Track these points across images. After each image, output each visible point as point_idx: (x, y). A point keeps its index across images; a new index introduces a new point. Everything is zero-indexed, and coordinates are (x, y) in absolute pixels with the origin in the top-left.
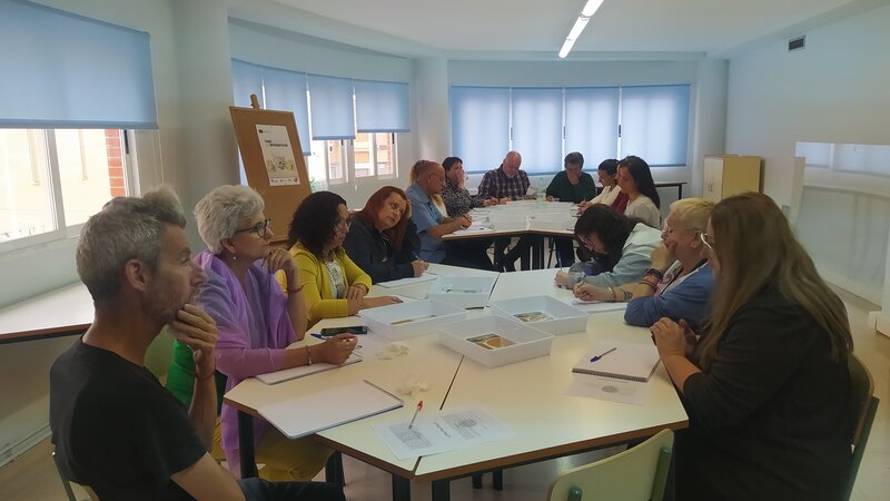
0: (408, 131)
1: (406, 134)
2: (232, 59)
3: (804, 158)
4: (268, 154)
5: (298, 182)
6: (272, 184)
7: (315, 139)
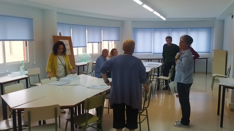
0: (119, 40)
2: (57, 23)
5: (70, 54)
7: (89, 43)
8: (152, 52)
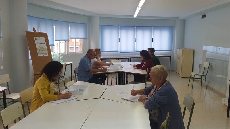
0: (87, 38)
1: (86, 39)
2: (28, 16)
3: (206, 50)
4: (38, 46)
5: (48, 55)
6: (39, 56)
7: (56, 40)
8: (118, 51)
